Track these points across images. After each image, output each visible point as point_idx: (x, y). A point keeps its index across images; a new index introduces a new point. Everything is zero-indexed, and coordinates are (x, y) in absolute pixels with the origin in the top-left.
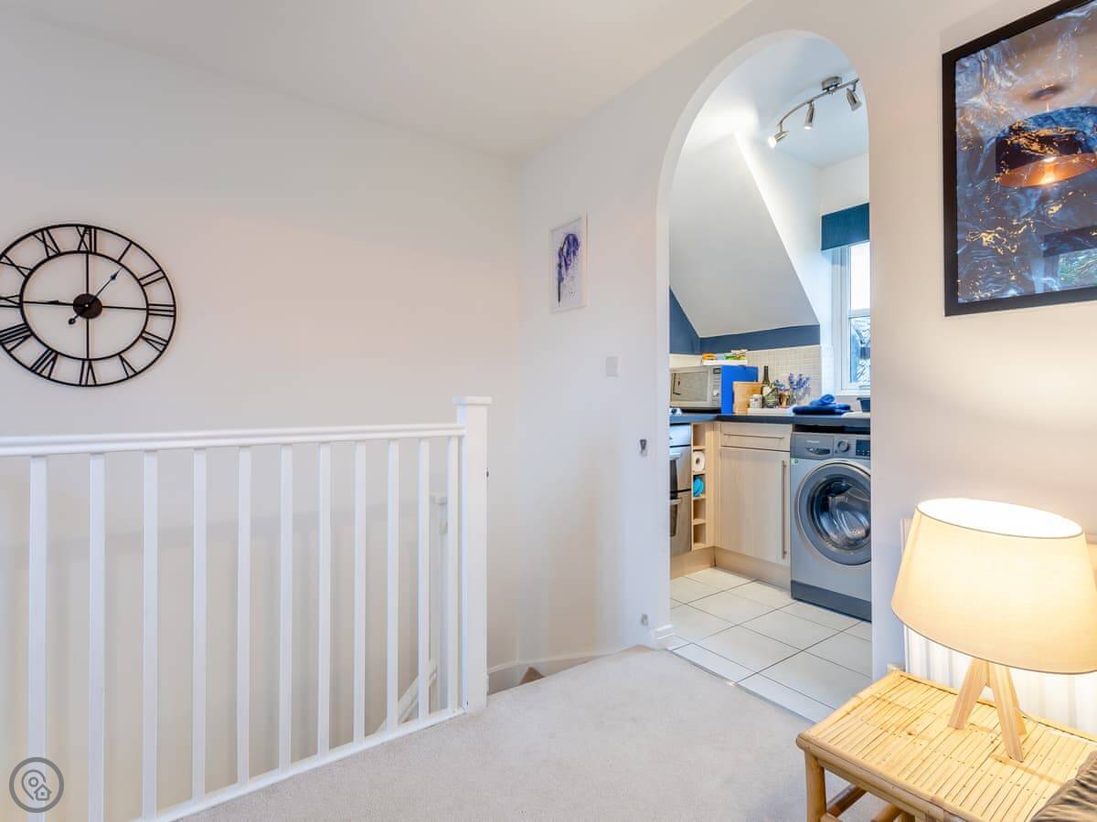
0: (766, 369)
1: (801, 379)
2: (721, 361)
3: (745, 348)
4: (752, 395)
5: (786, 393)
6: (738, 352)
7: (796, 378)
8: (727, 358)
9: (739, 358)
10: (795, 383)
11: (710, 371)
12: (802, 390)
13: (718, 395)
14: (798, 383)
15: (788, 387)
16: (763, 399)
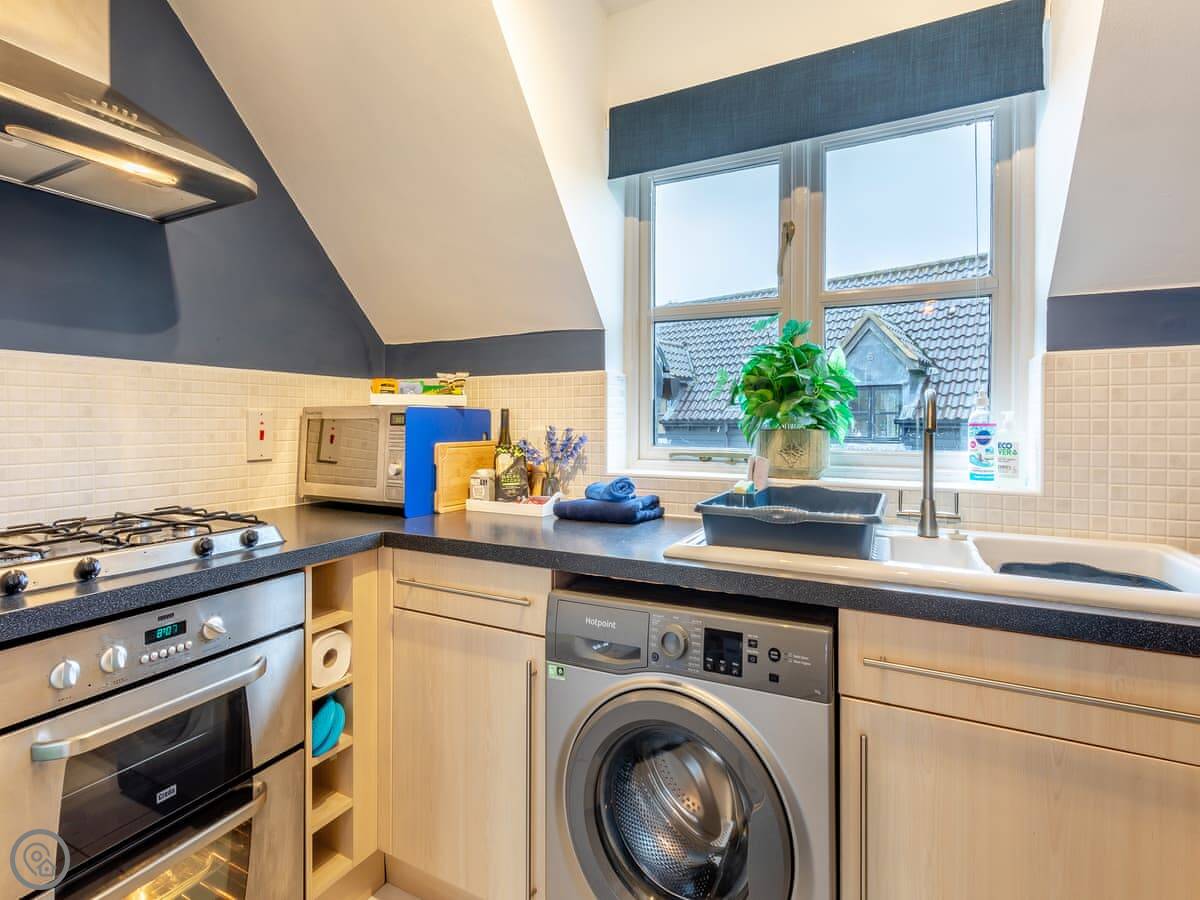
0: (505, 414)
1: (569, 440)
2: (413, 395)
3: (463, 371)
4: (474, 472)
5: (542, 467)
6: (450, 377)
7: (560, 437)
8: (426, 389)
9: (450, 392)
10: (558, 447)
11: (385, 420)
12: (572, 461)
13: (398, 473)
14: (565, 446)
15: (544, 453)
16: (497, 480)
